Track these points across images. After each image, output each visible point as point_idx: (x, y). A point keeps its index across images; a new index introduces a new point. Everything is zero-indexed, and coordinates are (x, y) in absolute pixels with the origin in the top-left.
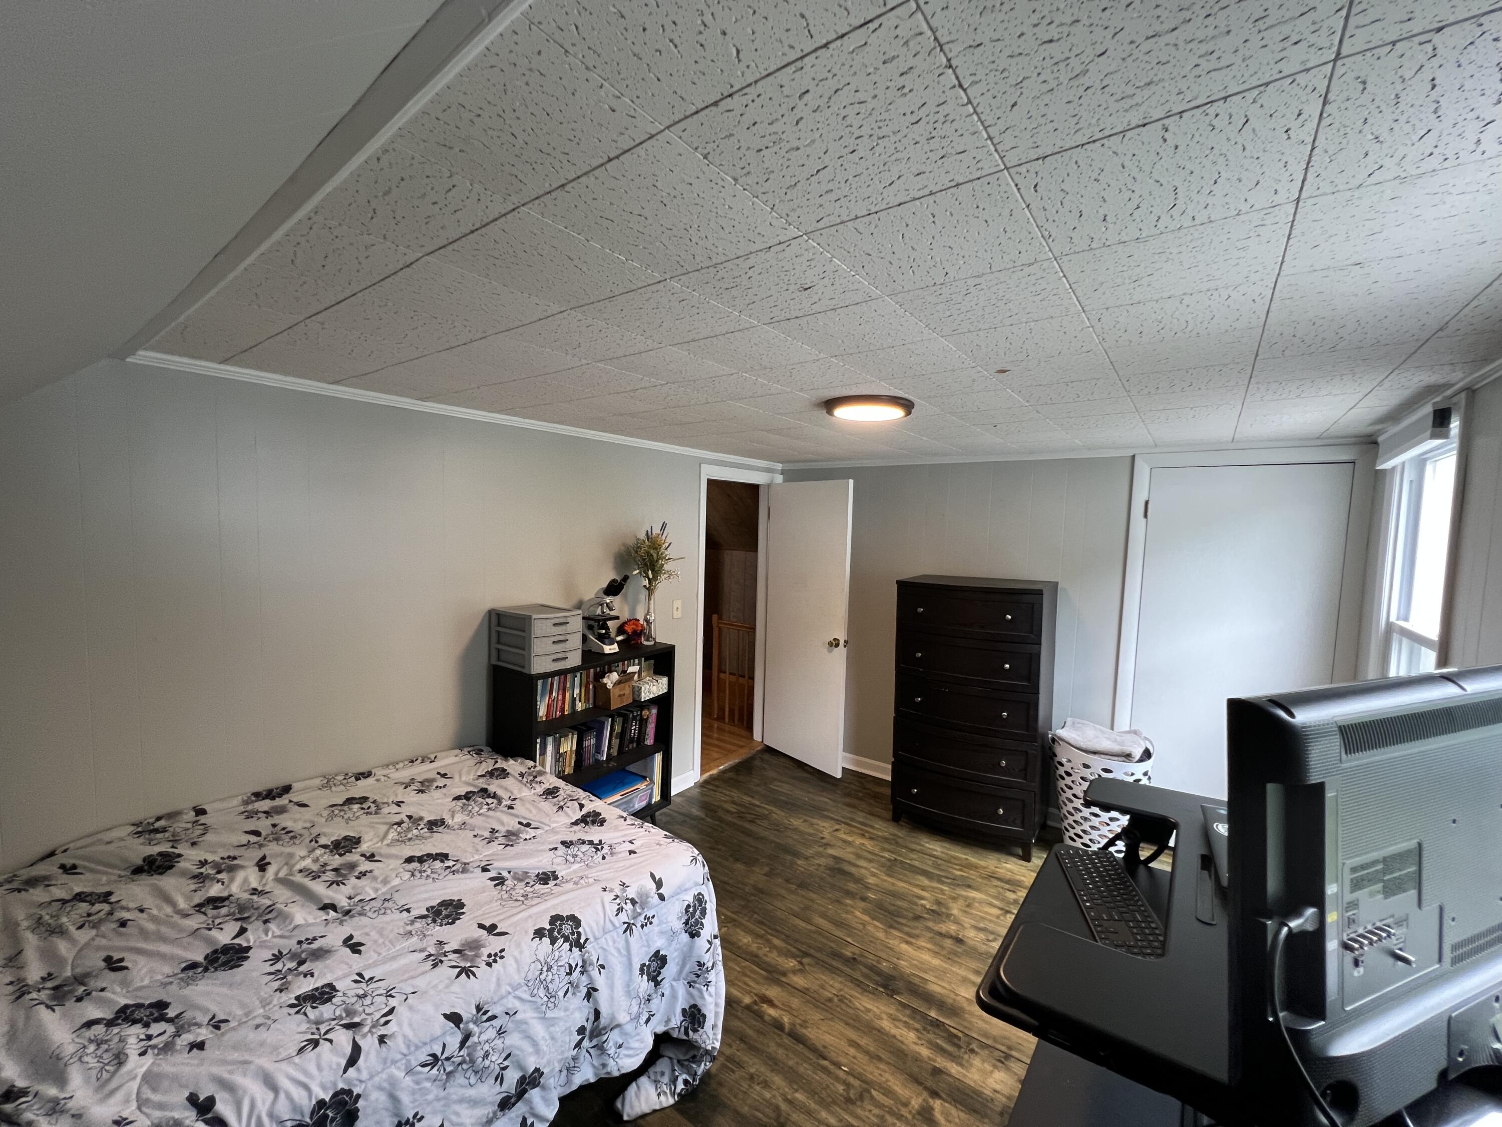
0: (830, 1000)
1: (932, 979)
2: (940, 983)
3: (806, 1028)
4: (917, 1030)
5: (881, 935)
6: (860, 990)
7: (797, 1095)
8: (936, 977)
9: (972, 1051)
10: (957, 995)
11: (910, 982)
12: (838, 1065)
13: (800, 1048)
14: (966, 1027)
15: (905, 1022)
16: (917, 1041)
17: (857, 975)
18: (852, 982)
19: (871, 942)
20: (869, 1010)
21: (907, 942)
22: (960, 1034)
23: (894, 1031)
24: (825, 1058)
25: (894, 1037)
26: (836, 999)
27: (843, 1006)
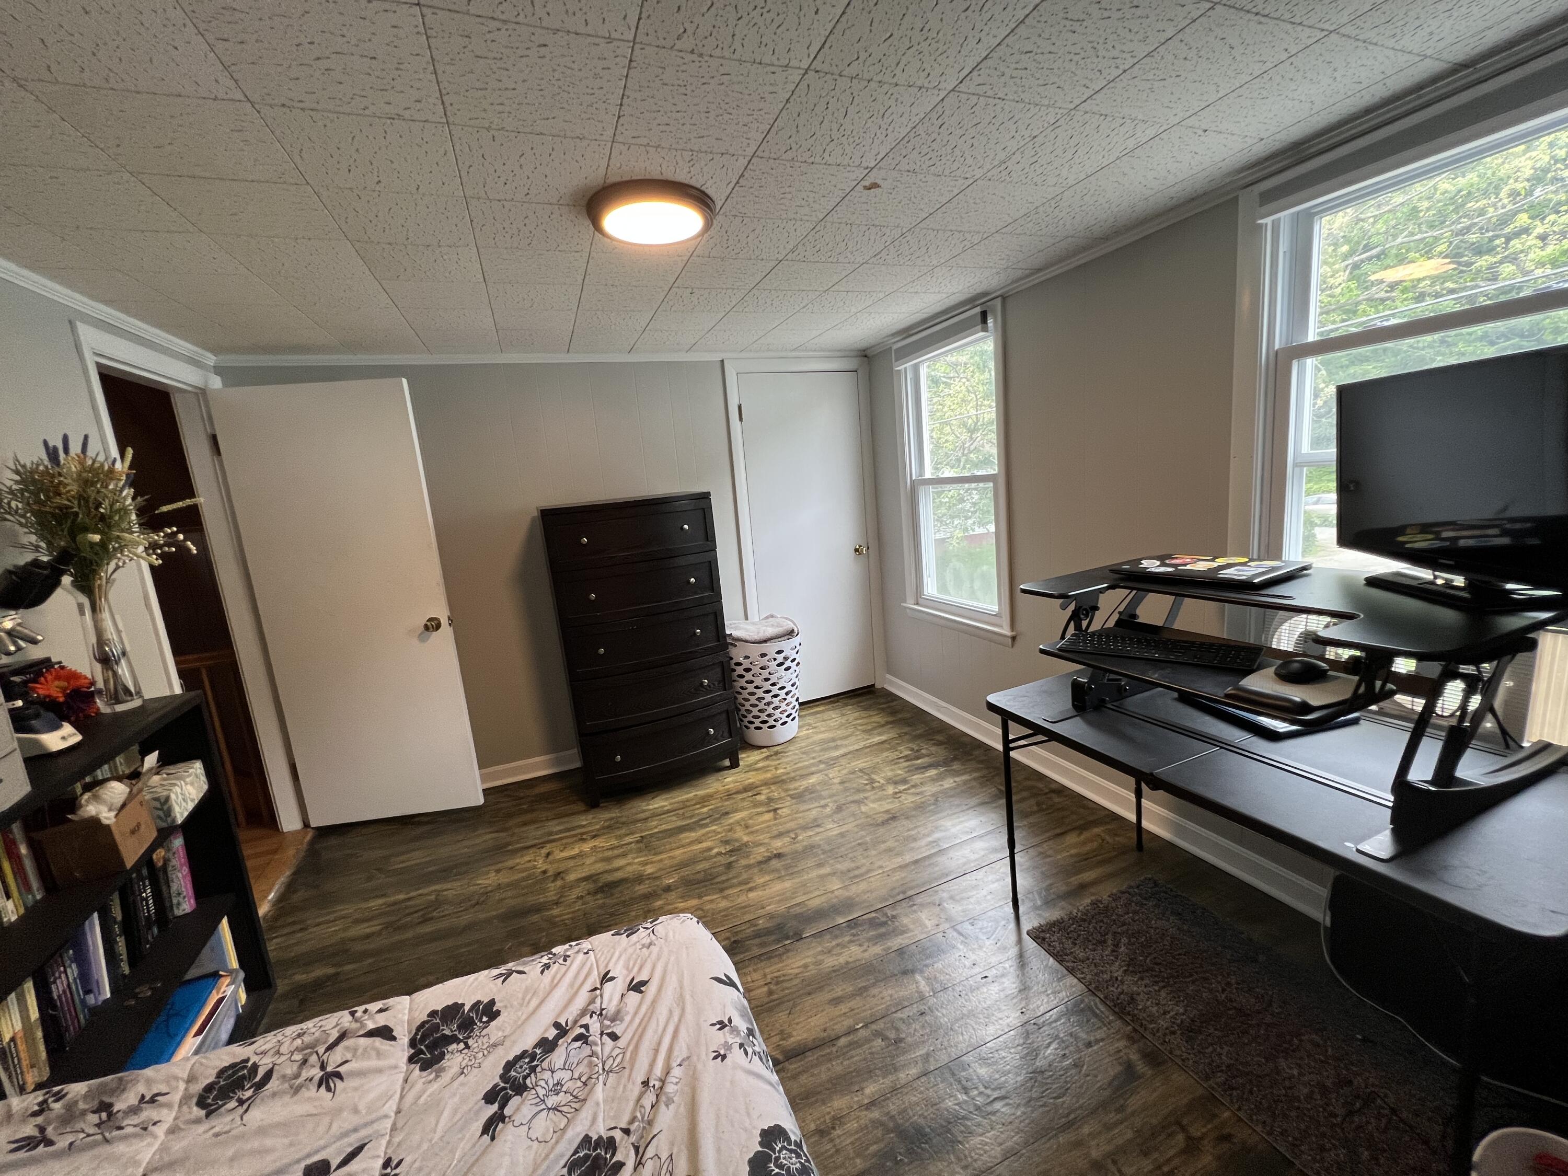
0: (771, 993)
1: (804, 898)
2: (812, 896)
3: (790, 1036)
4: (851, 941)
5: (724, 904)
6: (776, 959)
7: (868, 1091)
8: (804, 894)
9: (894, 917)
10: (832, 892)
11: (796, 915)
12: (851, 1031)
13: (811, 1057)
14: (868, 907)
15: (838, 945)
16: (862, 949)
17: (756, 951)
18: (762, 961)
19: (725, 916)
20: (805, 966)
21: (751, 890)
22: (873, 915)
23: (842, 960)
24: (838, 1038)
25: (847, 963)
26: (773, 987)
27: (786, 985)
